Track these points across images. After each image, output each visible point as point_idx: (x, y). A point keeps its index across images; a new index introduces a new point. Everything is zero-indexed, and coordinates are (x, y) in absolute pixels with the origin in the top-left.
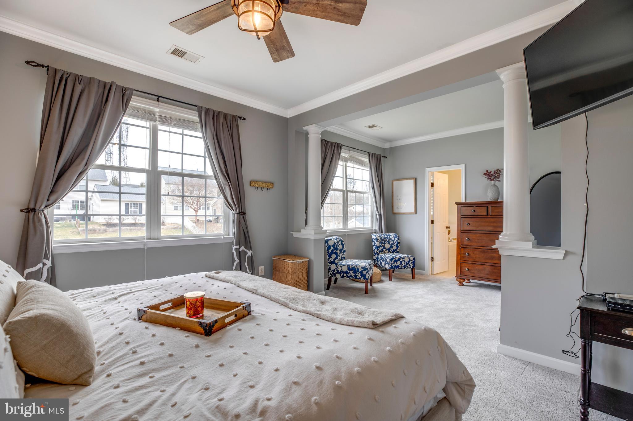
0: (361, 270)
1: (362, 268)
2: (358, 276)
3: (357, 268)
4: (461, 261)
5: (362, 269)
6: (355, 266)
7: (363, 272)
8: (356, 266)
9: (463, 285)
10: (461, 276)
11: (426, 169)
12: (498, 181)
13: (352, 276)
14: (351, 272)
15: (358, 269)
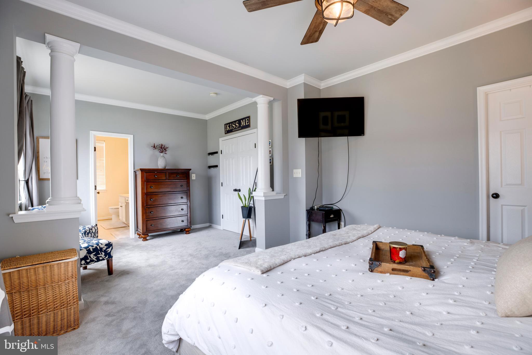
0: (105, 249)
1: (106, 245)
2: (101, 257)
3: (100, 247)
4: (147, 219)
5: (106, 247)
6: (96, 246)
7: (107, 250)
8: (98, 245)
9: (147, 240)
10: (147, 232)
11: (91, 131)
12: (165, 153)
13: (93, 260)
14: (92, 256)
15: (101, 249)
